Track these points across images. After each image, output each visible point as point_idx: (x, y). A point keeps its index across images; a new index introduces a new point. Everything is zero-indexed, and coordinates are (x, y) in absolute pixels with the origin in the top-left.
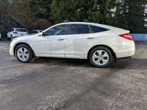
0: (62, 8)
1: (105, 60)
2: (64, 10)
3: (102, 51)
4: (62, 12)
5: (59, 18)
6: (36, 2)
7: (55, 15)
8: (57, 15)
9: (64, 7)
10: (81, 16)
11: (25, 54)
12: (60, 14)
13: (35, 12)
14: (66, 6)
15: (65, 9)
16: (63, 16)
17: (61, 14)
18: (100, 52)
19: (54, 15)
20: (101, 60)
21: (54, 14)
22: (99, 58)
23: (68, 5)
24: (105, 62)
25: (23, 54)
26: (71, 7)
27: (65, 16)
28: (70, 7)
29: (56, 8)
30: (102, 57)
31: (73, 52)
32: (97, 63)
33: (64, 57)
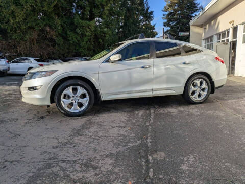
0: (28, 7)
2: (32, 13)
3: (200, 80)
4: (27, 15)
5: (22, 28)
7: (12, 21)
8: (17, 21)
9: (31, 6)
10: (62, 26)
14: (36, 5)
15: (34, 10)
16: (29, 24)
17: (25, 19)
18: (198, 82)
19: (9, 21)
20: (199, 94)
21: (11, 19)
22: (197, 91)
23: (39, 4)
24: (204, 94)
26: (45, 9)
27: (34, 24)
28: (43, 7)
29: (13, 7)
32: (194, 98)
33: (152, 96)
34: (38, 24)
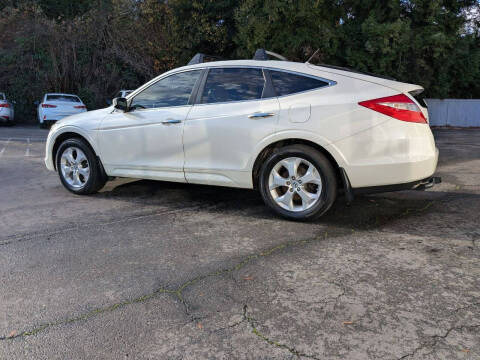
0: (274, 17)
1: (311, 196)
2: (280, 24)
3: (298, 160)
4: (273, 31)
6: (195, 5)
7: (250, 45)
8: (256, 43)
9: (280, 13)
10: (340, 39)
11: (80, 166)
12: (267, 38)
13: (190, 37)
14: (287, 10)
15: (283, 19)
18: (292, 165)
19: (247, 44)
20: (296, 195)
21: (248, 41)
22: (290, 187)
23: (292, 7)
24: (311, 201)
25: (75, 168)
26: (302, 14)
27: (282, 44)
28: (298, 11)
29: (254, 19)
30: (300, 182)
31: (206, 165)
32: (284, 203)
33: (183, 181)
34: (290, 43)
